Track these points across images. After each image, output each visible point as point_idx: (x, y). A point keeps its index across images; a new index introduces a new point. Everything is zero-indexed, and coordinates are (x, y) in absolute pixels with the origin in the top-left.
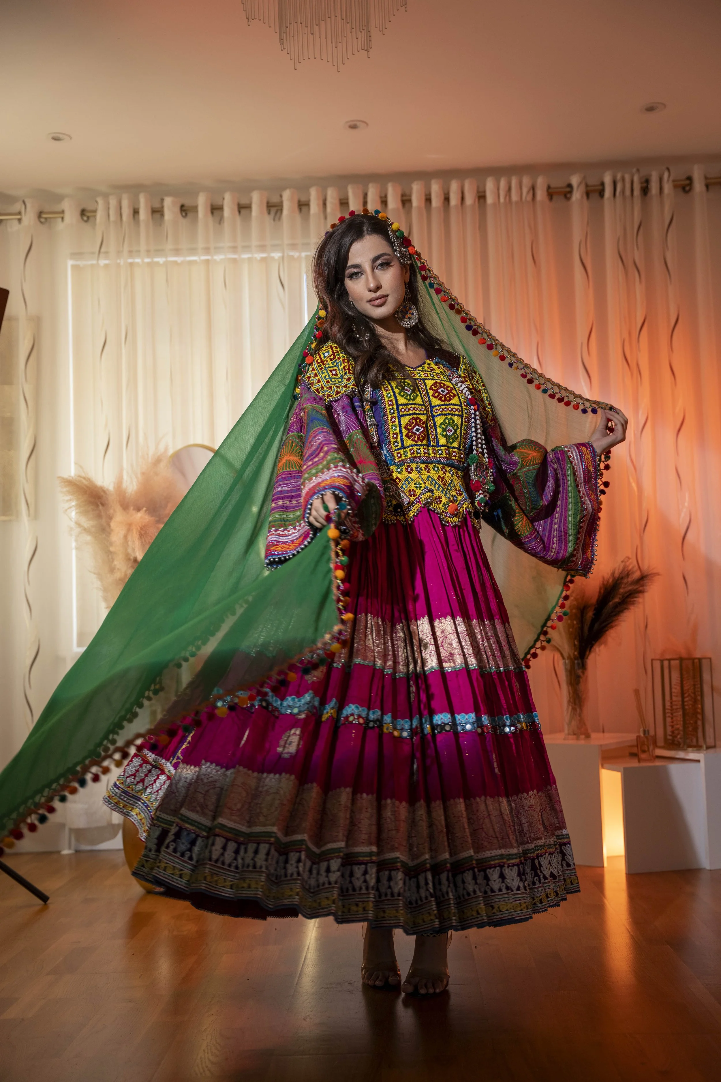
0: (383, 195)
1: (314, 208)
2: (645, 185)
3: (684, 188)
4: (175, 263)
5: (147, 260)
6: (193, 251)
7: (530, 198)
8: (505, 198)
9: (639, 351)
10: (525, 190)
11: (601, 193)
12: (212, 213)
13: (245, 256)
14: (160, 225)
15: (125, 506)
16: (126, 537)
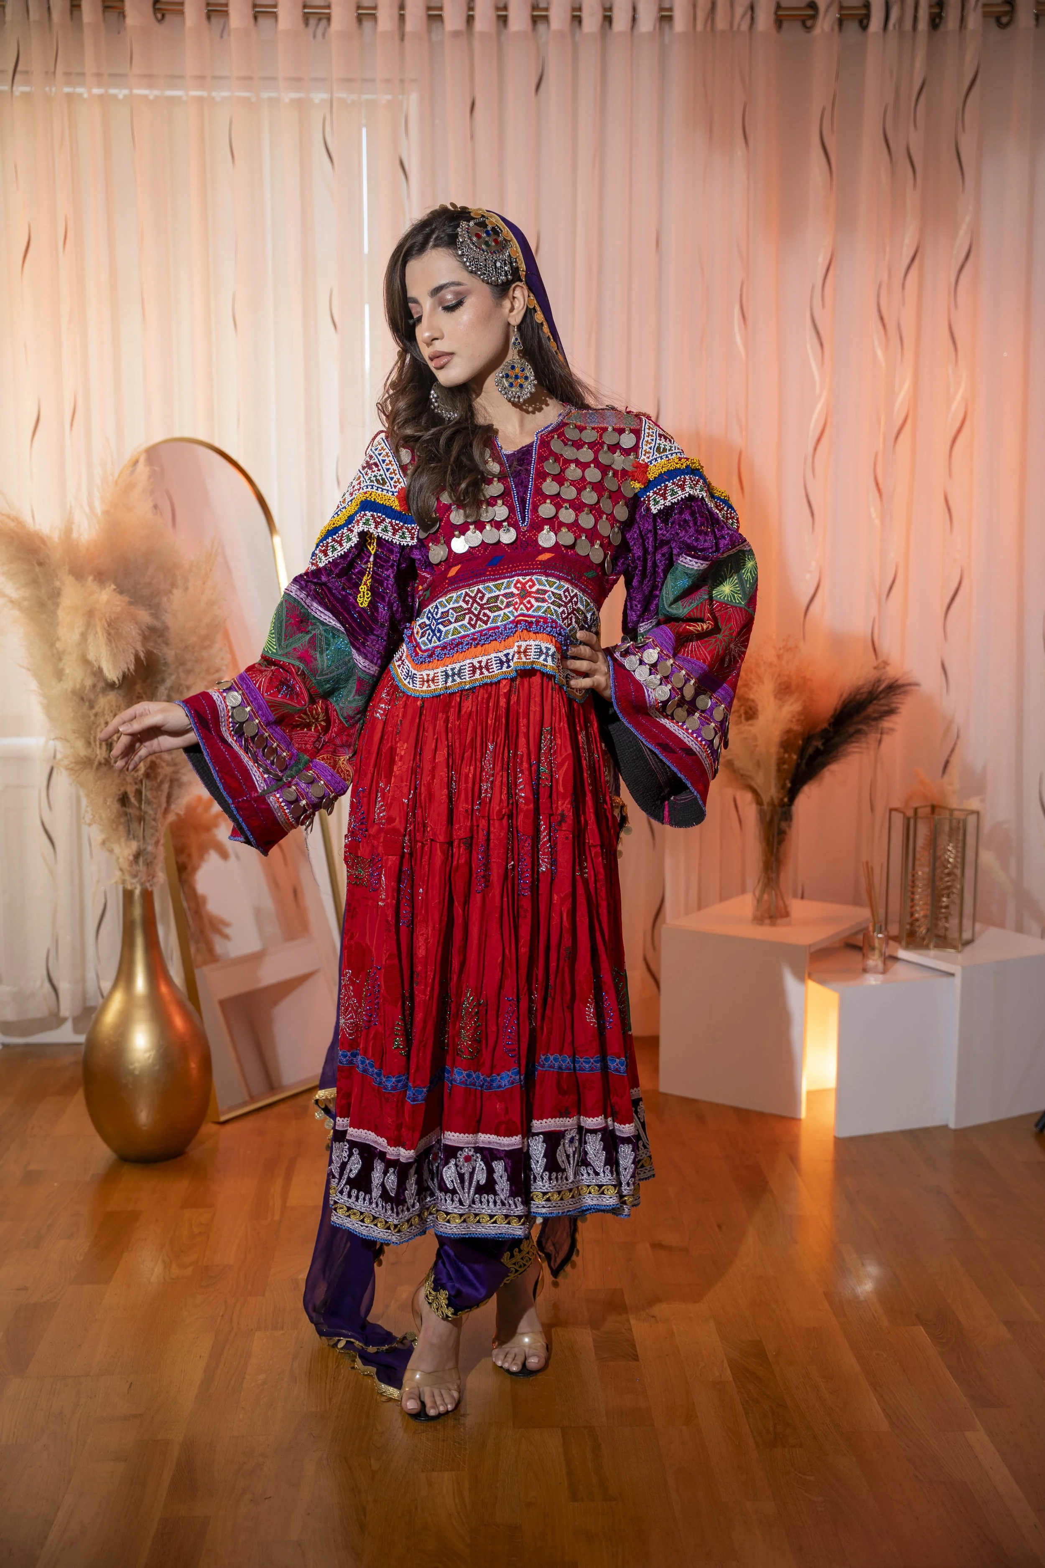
0: (501, 5)
1: (386, 19)
2: (936, 10)
3: (998, 20)
4: (145, 97)
5: (96, 91)
6: (175, 79)
7: (745, 26)
8: (705, 25)
9: (904, 304)
10: (739, 11)
11: (864, 22)
12: (209, 17)
13: (265, 95)
14: (119, 33)
15: (78, 574)
16: (84, 636)
